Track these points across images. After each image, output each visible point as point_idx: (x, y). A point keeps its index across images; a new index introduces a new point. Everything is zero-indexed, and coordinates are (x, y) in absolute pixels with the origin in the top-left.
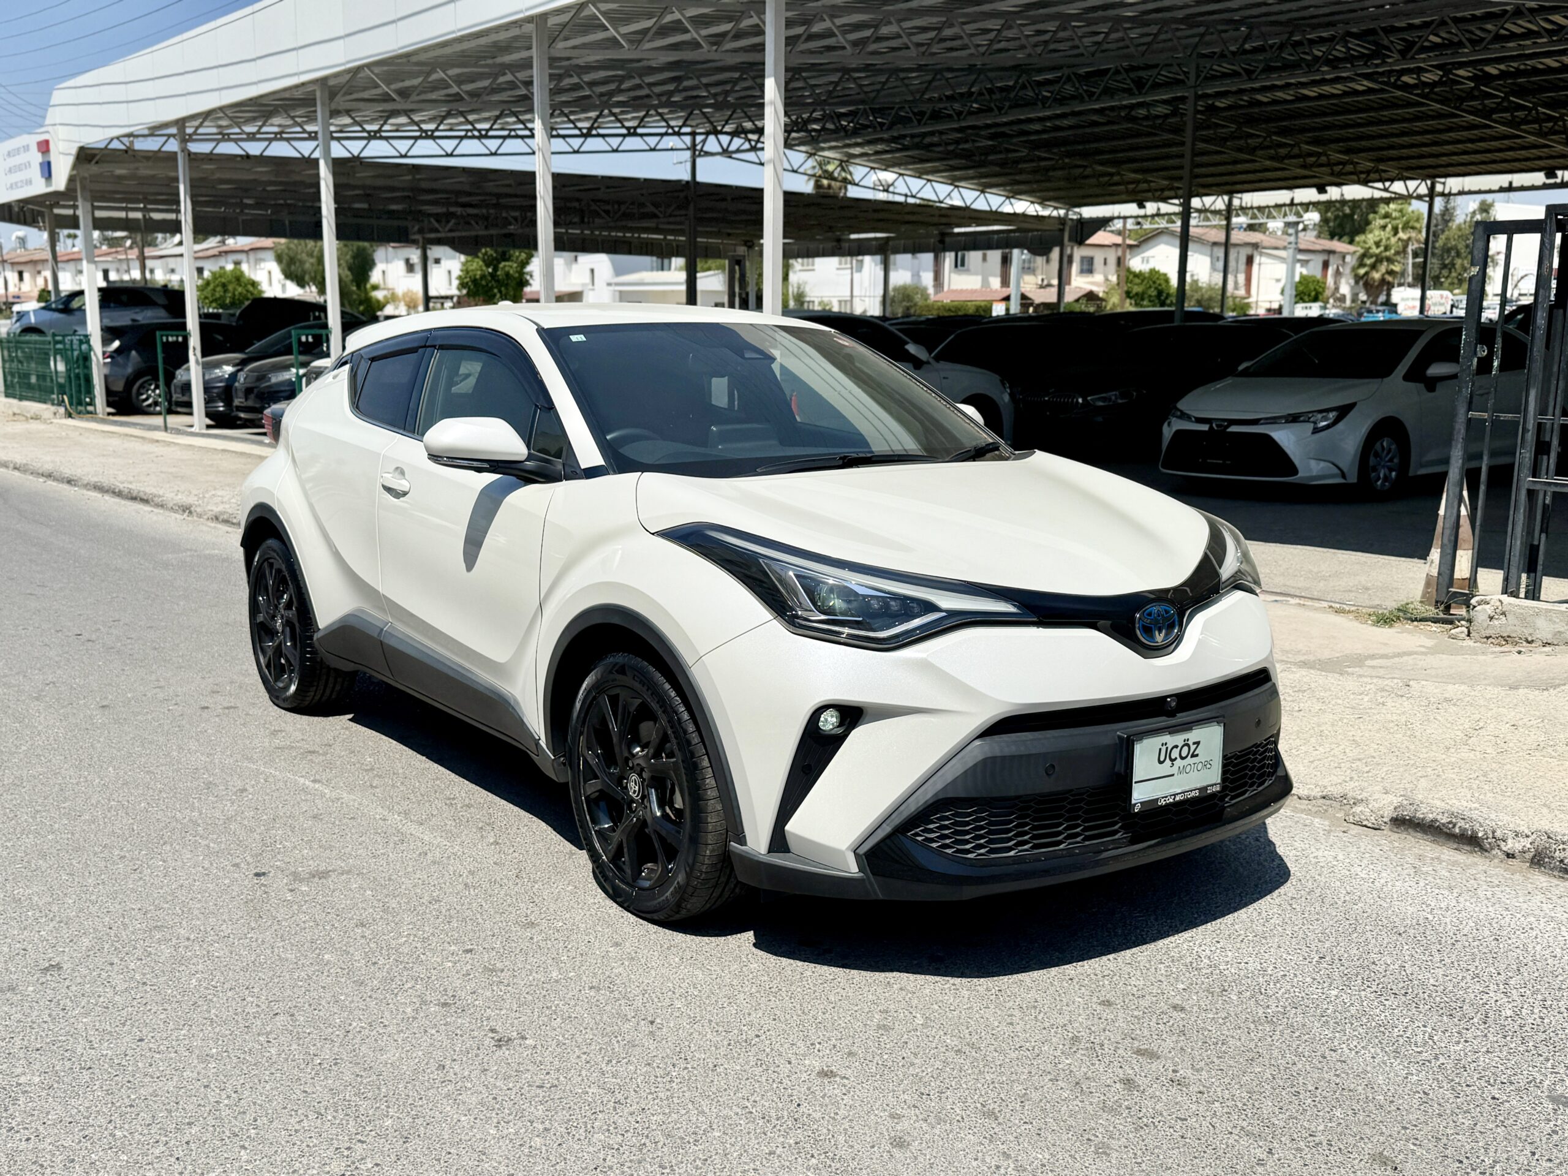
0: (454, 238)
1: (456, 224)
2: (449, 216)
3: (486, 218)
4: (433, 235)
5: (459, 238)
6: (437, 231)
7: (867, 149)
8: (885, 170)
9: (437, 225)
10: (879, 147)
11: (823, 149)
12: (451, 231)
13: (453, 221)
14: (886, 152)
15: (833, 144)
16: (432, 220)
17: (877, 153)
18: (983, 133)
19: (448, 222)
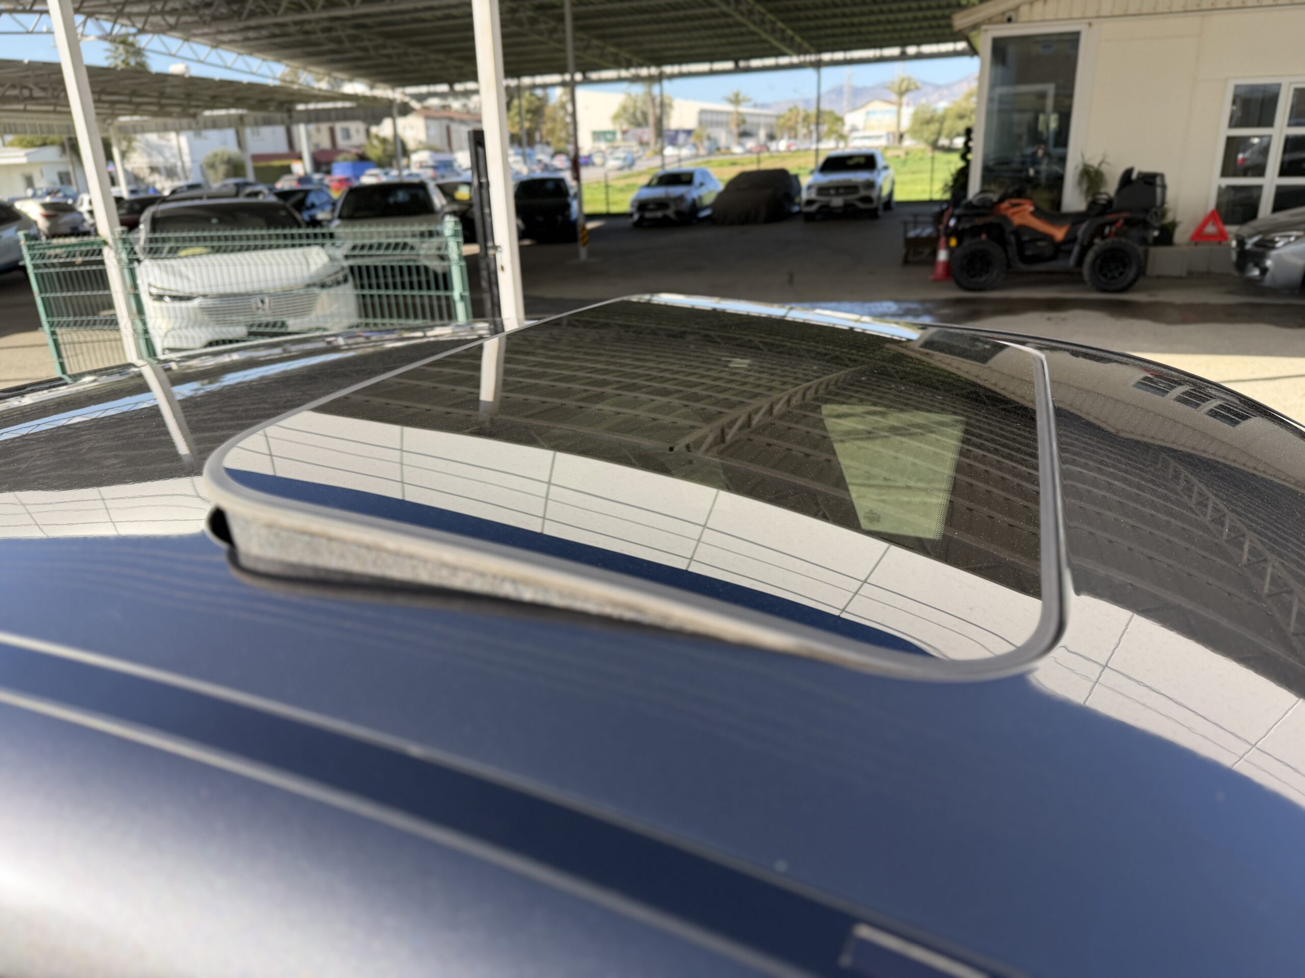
7: (237, 37)
8: (250, 54)
10: (251, 34)
11: (195, 35)
14: (256, 39)
15: (206, 30)
17: (247, 39)
18: (349, 23)
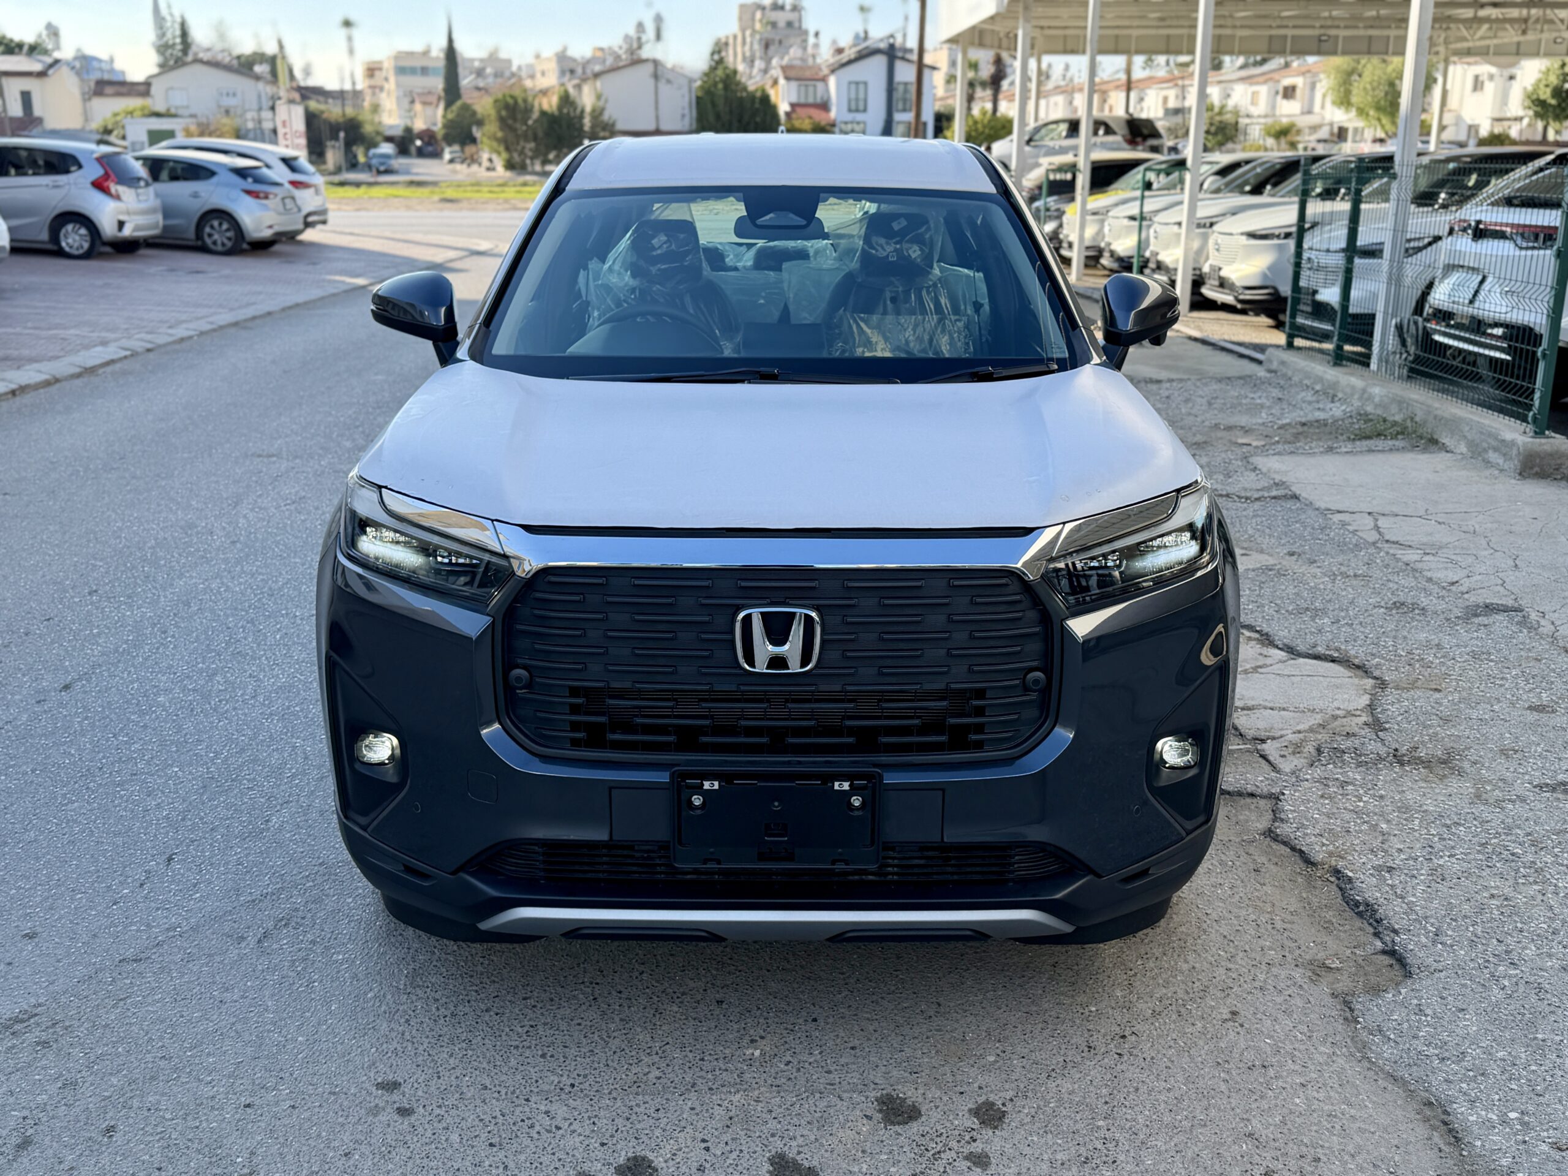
0: (1488, 47)
1: (1490, 29)
2: (1479, 21)
3: (1526, 21)
4: (1459, 45)
5: (1496, 46)
6: (1464, 39)
9: (1465, 33)
12: (1482, 38)
13: (1486, 26)
16: (1461, 26)
19: (1479, 28)
